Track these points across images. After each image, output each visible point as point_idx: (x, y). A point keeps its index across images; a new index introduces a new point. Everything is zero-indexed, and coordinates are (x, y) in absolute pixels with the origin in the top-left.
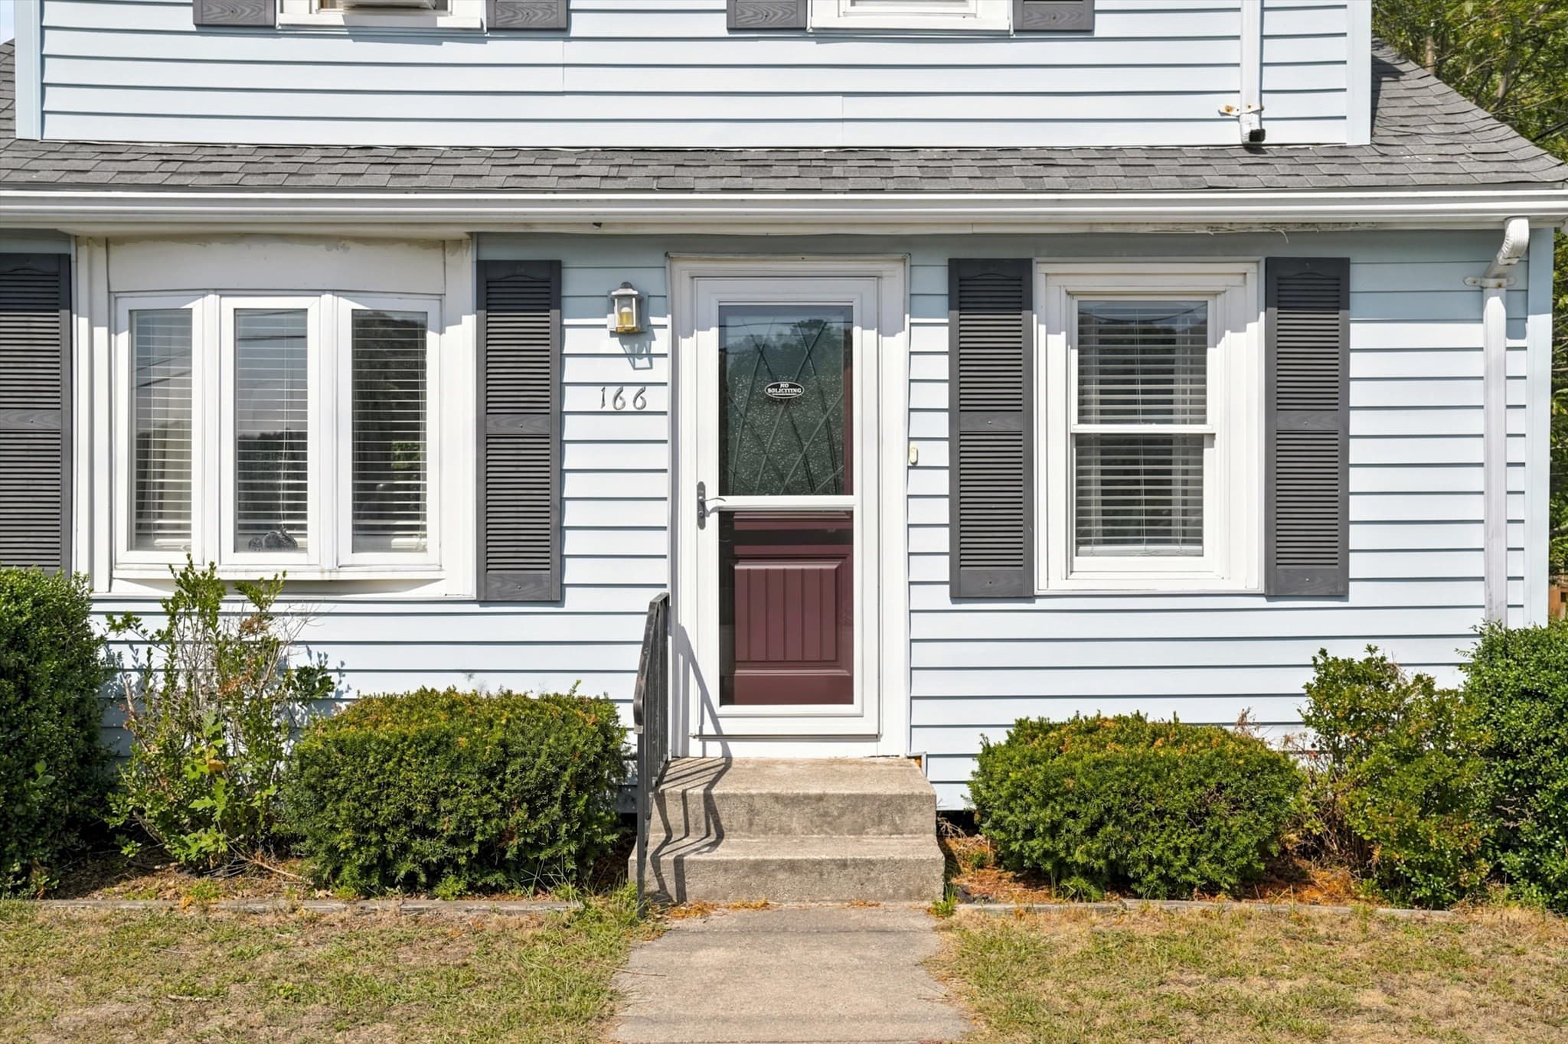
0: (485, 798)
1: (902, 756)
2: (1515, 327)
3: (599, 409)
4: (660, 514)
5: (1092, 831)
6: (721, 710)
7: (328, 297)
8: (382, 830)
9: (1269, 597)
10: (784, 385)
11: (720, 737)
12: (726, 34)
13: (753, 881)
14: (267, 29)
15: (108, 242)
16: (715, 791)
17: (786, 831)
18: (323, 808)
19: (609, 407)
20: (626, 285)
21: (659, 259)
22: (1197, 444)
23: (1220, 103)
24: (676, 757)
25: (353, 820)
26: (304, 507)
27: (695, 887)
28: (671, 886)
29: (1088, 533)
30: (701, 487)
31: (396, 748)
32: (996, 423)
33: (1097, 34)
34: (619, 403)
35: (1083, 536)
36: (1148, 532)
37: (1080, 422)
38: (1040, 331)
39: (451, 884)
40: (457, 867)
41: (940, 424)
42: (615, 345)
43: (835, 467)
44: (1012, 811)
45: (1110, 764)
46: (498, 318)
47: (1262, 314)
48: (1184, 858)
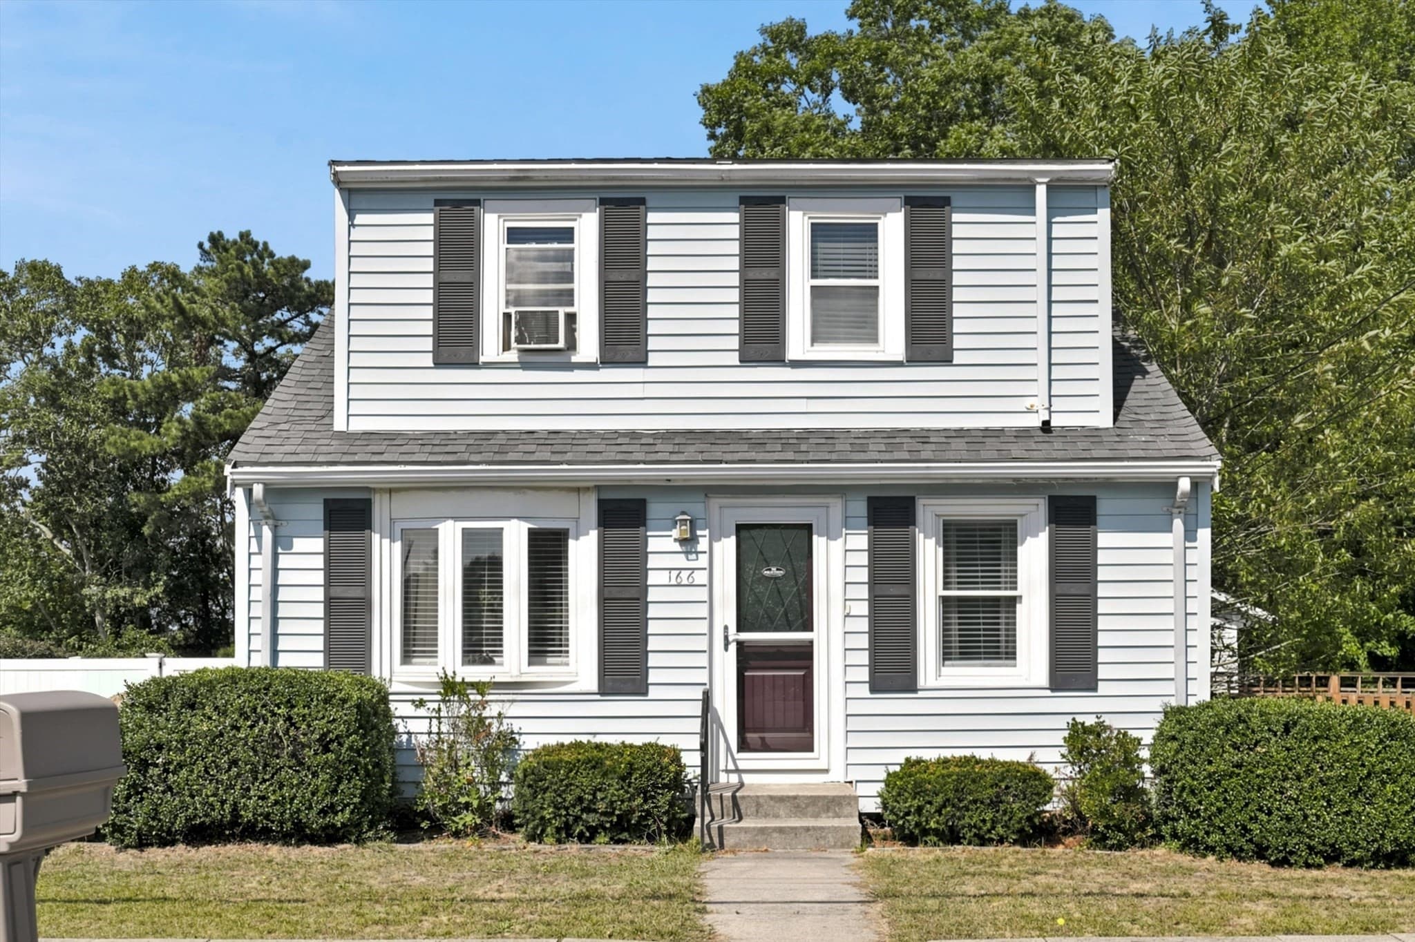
0: (621, 792)
1: (842, 781)
2: (1190, 535)
3: (667, 583)
4: (702, 644)
5: (939, 812)
6: (737, 756)
7: (515, 521)
8: (567, 809)
9: (1052, 690)
10: (774, 569)
11: (737, 771)
12: (738, 364)
13: (759, 838)
14: (475, 365)
15: (390, 491)
16: (738, 794)
17: (777, 816)
18: (536, 798)
19: (673, 582)
20: (683, 513)
21: (702, 497)
22: (1013, 602)
23: (1028, 402)
24: (712, 783)
25: (553, 802)
26: (501, 640)
27: (729, 841)
28: (716, 841)
29: (951, 654)
30: (726, 628)
31: (575, 766)
32: (894, 590)
33: (954, 362)
34: (679, 580)
35: (947, 655)
36: (985, 653)
37: (945, 589)
38: (920, 537)
39: (602, 838)
40: (605, 829)
41: (864, 592)
42: (677, 547)
43: (802, 616)
44: (899, 803)
45: (949, 776)
46: (612, 532)
47: (1047, 528)
48: (989, 825)
